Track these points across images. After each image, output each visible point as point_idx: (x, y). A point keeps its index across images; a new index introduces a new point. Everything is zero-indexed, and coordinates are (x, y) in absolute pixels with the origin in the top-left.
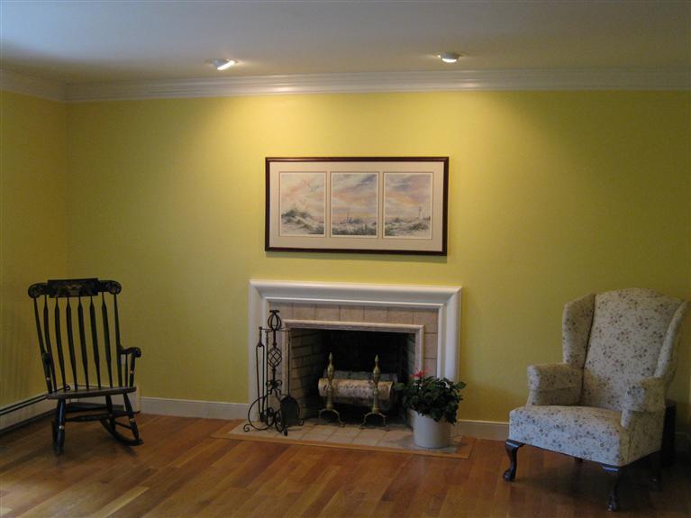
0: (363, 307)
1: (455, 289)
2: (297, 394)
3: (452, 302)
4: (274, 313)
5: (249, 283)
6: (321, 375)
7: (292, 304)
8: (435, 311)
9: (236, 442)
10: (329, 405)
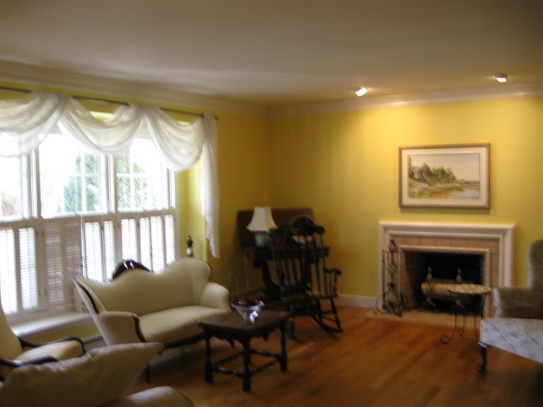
0: (450, 238)
1: (509, 226)
2: (409, 293)
3: (509, 237)
4: (392, 242)
5: (378, 224)
6: (424, 280)
7: (405, 237)
8: (497, 240)
9: (369, 320)
10: (429, 299)
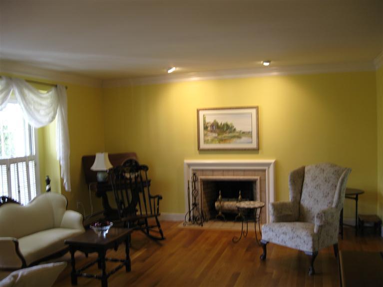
0: (234, 170)
1: (272, 161)
2: (206, 209)
3: (272, 167)
4: (194, 174)
5: (184, 163)
6: (216, 200)
7: (203, 170)
8: (264, 171)
9: (181, 230)
10: (220, 213)
